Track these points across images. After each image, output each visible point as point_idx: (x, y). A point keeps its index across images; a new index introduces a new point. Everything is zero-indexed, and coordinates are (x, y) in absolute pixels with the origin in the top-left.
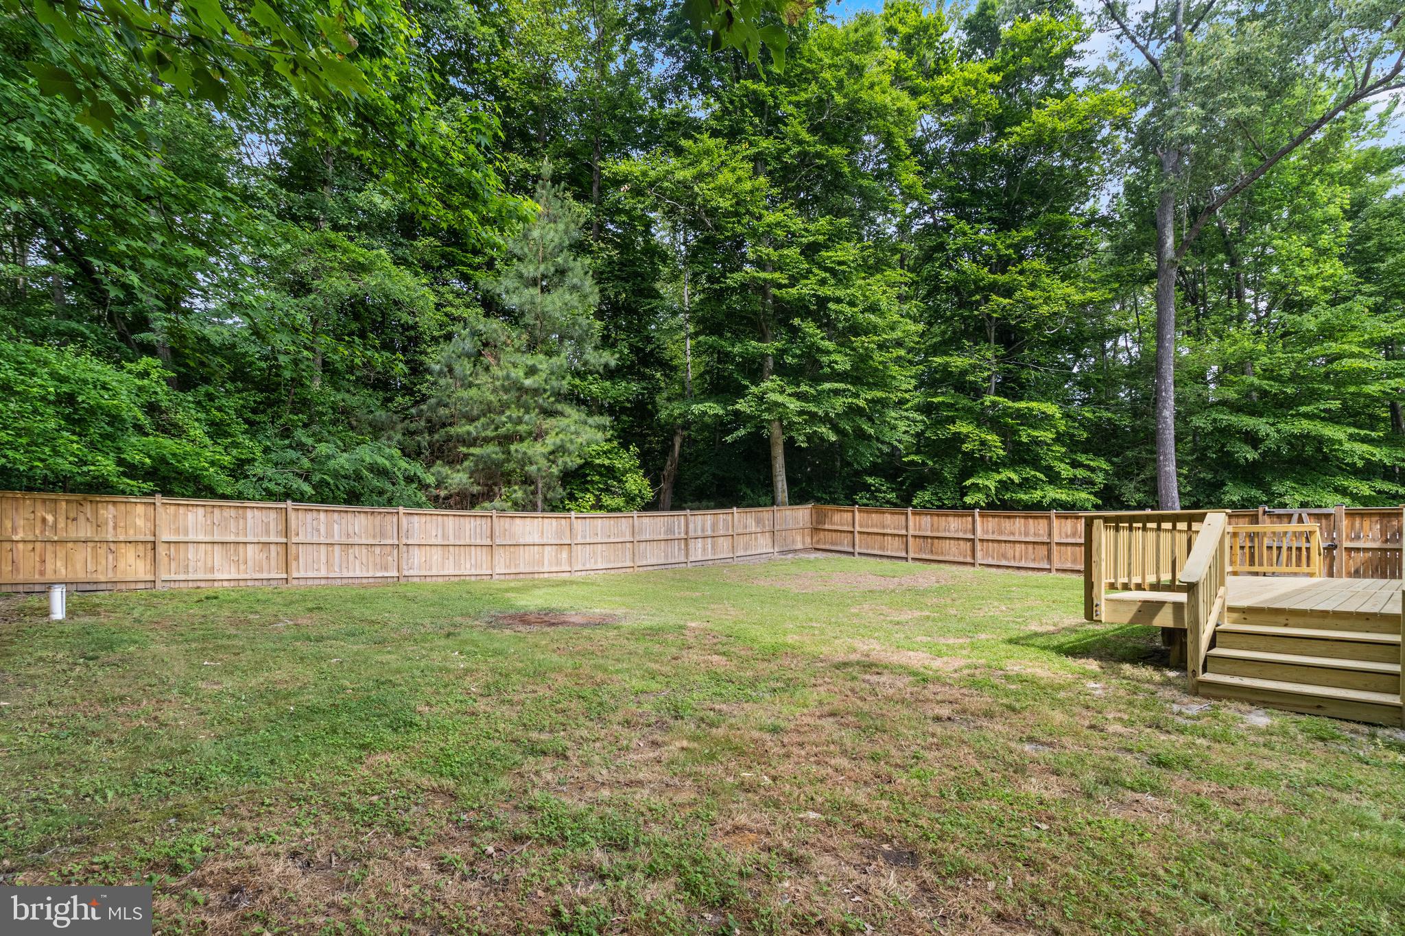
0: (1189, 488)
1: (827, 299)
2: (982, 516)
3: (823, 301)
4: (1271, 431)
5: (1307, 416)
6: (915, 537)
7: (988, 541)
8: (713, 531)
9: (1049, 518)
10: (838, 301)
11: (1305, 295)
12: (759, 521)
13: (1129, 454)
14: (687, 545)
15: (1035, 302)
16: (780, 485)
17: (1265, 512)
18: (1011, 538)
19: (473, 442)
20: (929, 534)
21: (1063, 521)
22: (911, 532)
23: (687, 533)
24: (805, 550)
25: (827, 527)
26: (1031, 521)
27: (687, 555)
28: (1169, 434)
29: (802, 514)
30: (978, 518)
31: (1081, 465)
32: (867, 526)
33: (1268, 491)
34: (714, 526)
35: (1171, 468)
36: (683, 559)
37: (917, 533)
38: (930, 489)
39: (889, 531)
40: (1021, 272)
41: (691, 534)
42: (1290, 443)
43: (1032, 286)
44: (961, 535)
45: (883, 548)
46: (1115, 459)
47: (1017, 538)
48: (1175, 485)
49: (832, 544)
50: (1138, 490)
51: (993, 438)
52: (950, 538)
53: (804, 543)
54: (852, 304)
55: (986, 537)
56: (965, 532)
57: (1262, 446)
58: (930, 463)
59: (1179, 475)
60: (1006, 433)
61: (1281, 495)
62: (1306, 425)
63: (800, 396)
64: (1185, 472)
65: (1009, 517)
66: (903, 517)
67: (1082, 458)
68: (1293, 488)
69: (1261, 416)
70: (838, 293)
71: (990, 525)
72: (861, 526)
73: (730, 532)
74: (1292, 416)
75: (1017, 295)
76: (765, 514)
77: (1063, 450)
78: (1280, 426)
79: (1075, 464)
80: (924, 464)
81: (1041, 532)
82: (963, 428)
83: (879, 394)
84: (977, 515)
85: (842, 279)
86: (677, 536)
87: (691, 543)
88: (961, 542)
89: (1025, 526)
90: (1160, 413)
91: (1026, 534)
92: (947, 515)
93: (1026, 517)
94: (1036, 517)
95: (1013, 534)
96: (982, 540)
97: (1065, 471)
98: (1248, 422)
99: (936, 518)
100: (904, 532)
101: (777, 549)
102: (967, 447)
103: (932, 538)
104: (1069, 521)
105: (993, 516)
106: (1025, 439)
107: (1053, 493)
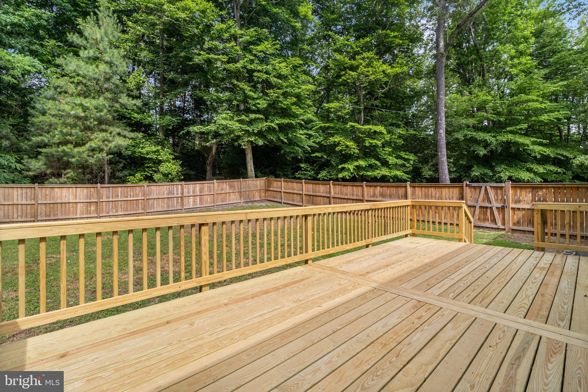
0: (455, 169)
1: (253, 71)
2: (333, 185)
3: (251, 72)
4: (493, 140)
5: (511, 132)
6: (306, 195)
7: (336, 198)
8: (201, 192)
9: (362, 186)
10: (259, 71)
11: (512, 73)
12: (231, 187)
13: (426, 152)
14: (182, 200)
15: (368, 74)
16: (249, 168)
17: (467, 185)
18: (346, 197)
19: (45, 146)
20: (311, 193)
21: (369, 188)
22: (304, 193)
23: (182, 194)
24: (261, 201)
25: (271, 189)
26: (355, 188)
27: (182, 205)
28: (443, 142)
29: (261, 182)
30: (332, 186)
31: (401, 158)
32: (287, 189)
33: (493, 171)
34: (201, 190)
35: (444, 159)
36: (180, 208)
37: (307, 193)
38: (327, 170)
39: (295, 192)
40: (363, 59)
41: (185, 195)
42: (502, 146)
43: (368, 65)
44: (325, 195)
45: (293, 200)
46: (419, 154)
47: (348, 197)
48: (446, 167)
49: (274, 198)
50: (430, 170)
51: (351, 144)
52: (320, 196)
53: (260, 197)
54: (267, 73)
55: (335, 196)
56: (327, 193)
57: (489, 148)
58: (325, 157)
59: (449, 162)
60: (358, 141)
61: (500, 172)
62: (510, 137)
63: (240, 121)
64: (452, 161)
65: (345, 185)
66: (301, 185)
67: (403, 154)
68: (505, 168)
69: (489, 132)
70: (259, 68)
71: (337, 189)
72: (284, 189)
73: (212, 193)
74: (504, 132)
75: (359, 71)
76: (236, 183)
77: (390, 150)
78: (498, 138)
79: (399, 157)
80: (322, 157)
81: (359, 194)
82: (337, 139)
83: (286, 121)
84: (331, 184)
85: (263, 61)
86: (176, 195)
87: (185, 200)
88: (325, 199)
89: (353, 191)
90: (438, 131)
91: (353, 195)
92: (319, 184)
93: (352, 186)
94: (357, 186)
95: (347, 194)
96: (333, 198)
97: (392, 160)
98: (481, 135)
99: (314, 185)
100: (301, 192)
101: (243, 201)
102: (338, 149)
103: (313, 196)
104: (372, 188)
105: (339, 185)
106: (367, 144)
107: (384, 172)
